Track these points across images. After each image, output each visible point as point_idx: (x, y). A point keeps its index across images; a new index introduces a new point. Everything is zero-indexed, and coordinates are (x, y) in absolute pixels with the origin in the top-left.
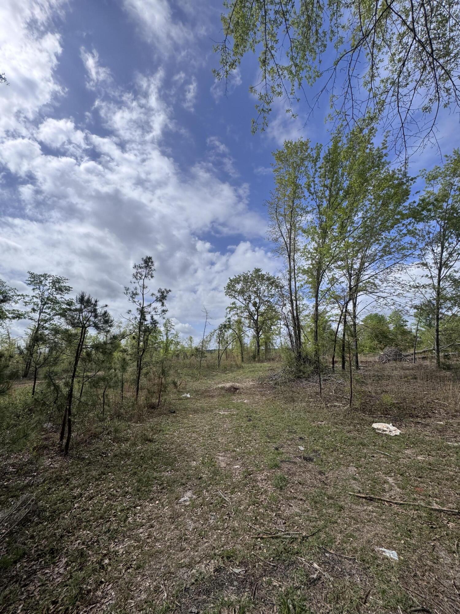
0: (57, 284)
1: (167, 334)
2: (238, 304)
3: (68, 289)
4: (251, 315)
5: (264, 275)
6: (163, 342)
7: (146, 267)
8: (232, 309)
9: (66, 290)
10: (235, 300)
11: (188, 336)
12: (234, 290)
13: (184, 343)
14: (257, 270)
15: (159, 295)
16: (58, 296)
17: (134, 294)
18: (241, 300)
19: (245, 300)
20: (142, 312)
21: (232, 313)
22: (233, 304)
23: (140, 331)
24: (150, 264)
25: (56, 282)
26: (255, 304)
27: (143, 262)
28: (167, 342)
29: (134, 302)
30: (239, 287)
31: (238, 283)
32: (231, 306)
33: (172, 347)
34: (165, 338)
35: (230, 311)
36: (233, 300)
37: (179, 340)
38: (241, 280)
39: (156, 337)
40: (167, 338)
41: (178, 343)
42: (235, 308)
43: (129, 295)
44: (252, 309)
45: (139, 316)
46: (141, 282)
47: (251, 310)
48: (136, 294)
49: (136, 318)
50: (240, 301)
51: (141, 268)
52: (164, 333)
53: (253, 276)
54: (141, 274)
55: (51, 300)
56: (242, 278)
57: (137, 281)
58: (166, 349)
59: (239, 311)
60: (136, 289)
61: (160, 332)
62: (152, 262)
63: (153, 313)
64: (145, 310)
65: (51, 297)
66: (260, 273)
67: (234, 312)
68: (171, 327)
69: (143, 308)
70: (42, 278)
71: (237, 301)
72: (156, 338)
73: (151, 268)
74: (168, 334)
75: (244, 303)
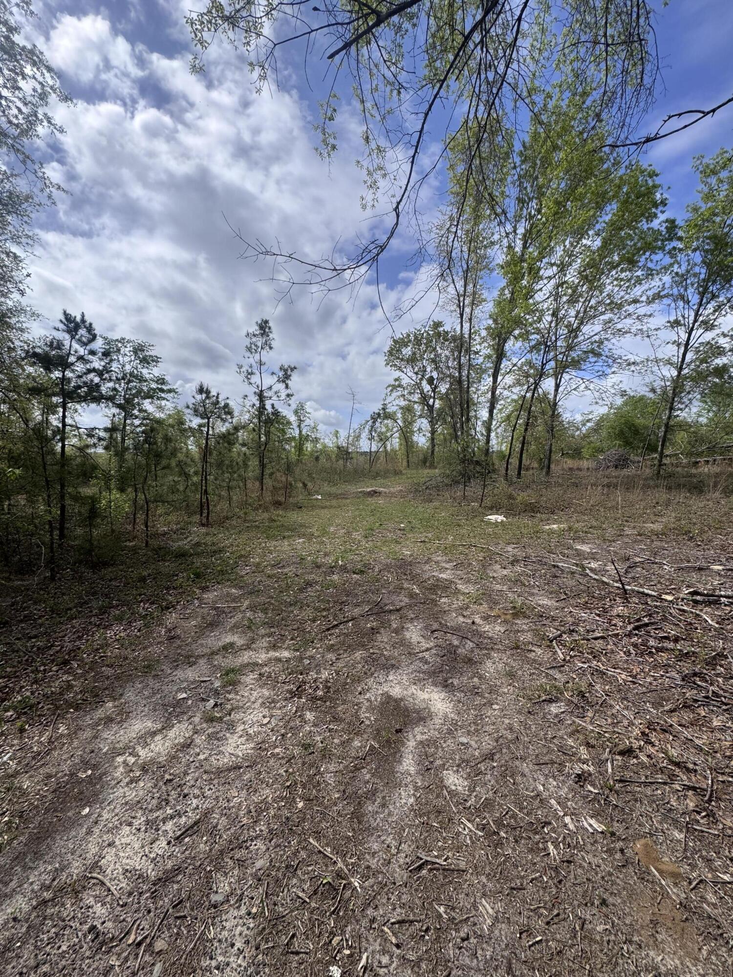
0: (139, 353)
1: (299, 426)
2: (405, 381)
3: (156, 360)
4: (424, 399)
5: (447, 333)
6: (294, 438)
7: (262, 335)
8: (394, 388)
9: (153, 361)
10: (401, 373)
11: (333, 430)
12: (398, 358)
13: (327, 441)
14: (437, 325)
15: (281, 374)
16: (145, 371)
17: (249, 374)
18: (410, 374)
19: (416, 373)
20: (261, 396)
21: (395, 394)
22: (396, 380)
23: (260, 421)
24: (267, 330)
25: (138, 350)
26: (431, 381)
27: (257, 328)
28: (300, 438)
29: (250, 383)
30: (407, 351)
31: (406, 346)
32: (394, 383)
33: (309, 446)
34: (297, 432)
35: (392, 391)
36: (398, 374)
37: (318, 436)
38: (410, 341)
39: (283, 430)
40: (300, 432)
41: (316, 440)
42: (400, 386)
43: (243, 375)
44: (427, 388)
45: (257, 404)
46: (257, 356)
47: (425, 390)
48: (252, 373)
49: (254, 405)
50: (408, 377)
51: (254, 335)
52: (295, 425)
53: (429, 334)
54: (256, 346)
55: (136, 377)
56: (412, 338)
57: (251, 356)
58: (300, 448)
59: (406, 392)
60: (251, 367)
61: (289, 423)
62: (270, 328)
63: (275, 398)
64: (265, 394)
65: (136, 372)
66: (441, 329)
67: (399, 393)
68: (305, 416)
69: (261, 391)
70: (120, 345)
71: (403, 376)
72: (283, 432)
73: (268, 336)
74: (302, 426)
75: (414, 378)
